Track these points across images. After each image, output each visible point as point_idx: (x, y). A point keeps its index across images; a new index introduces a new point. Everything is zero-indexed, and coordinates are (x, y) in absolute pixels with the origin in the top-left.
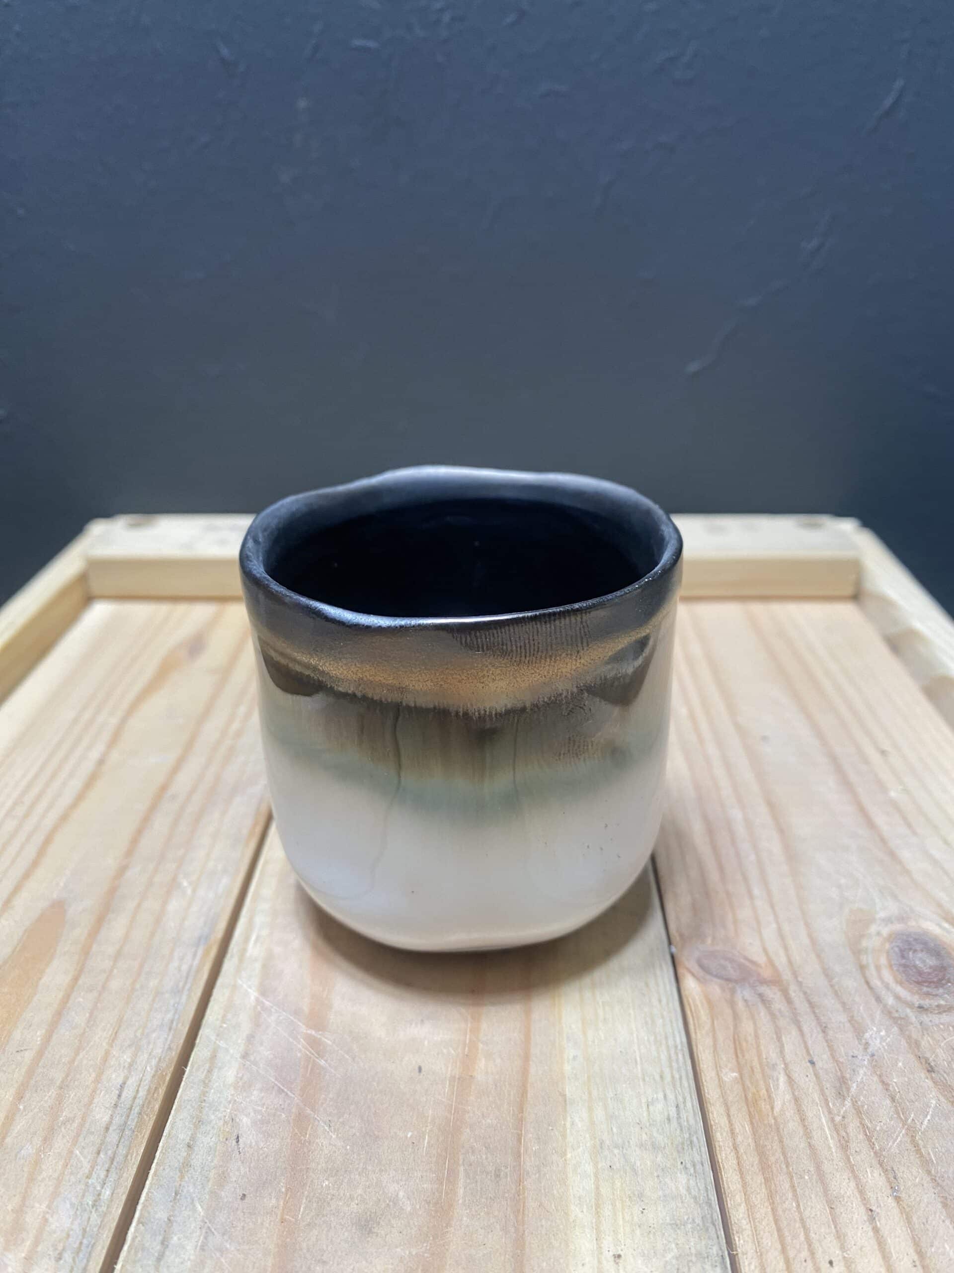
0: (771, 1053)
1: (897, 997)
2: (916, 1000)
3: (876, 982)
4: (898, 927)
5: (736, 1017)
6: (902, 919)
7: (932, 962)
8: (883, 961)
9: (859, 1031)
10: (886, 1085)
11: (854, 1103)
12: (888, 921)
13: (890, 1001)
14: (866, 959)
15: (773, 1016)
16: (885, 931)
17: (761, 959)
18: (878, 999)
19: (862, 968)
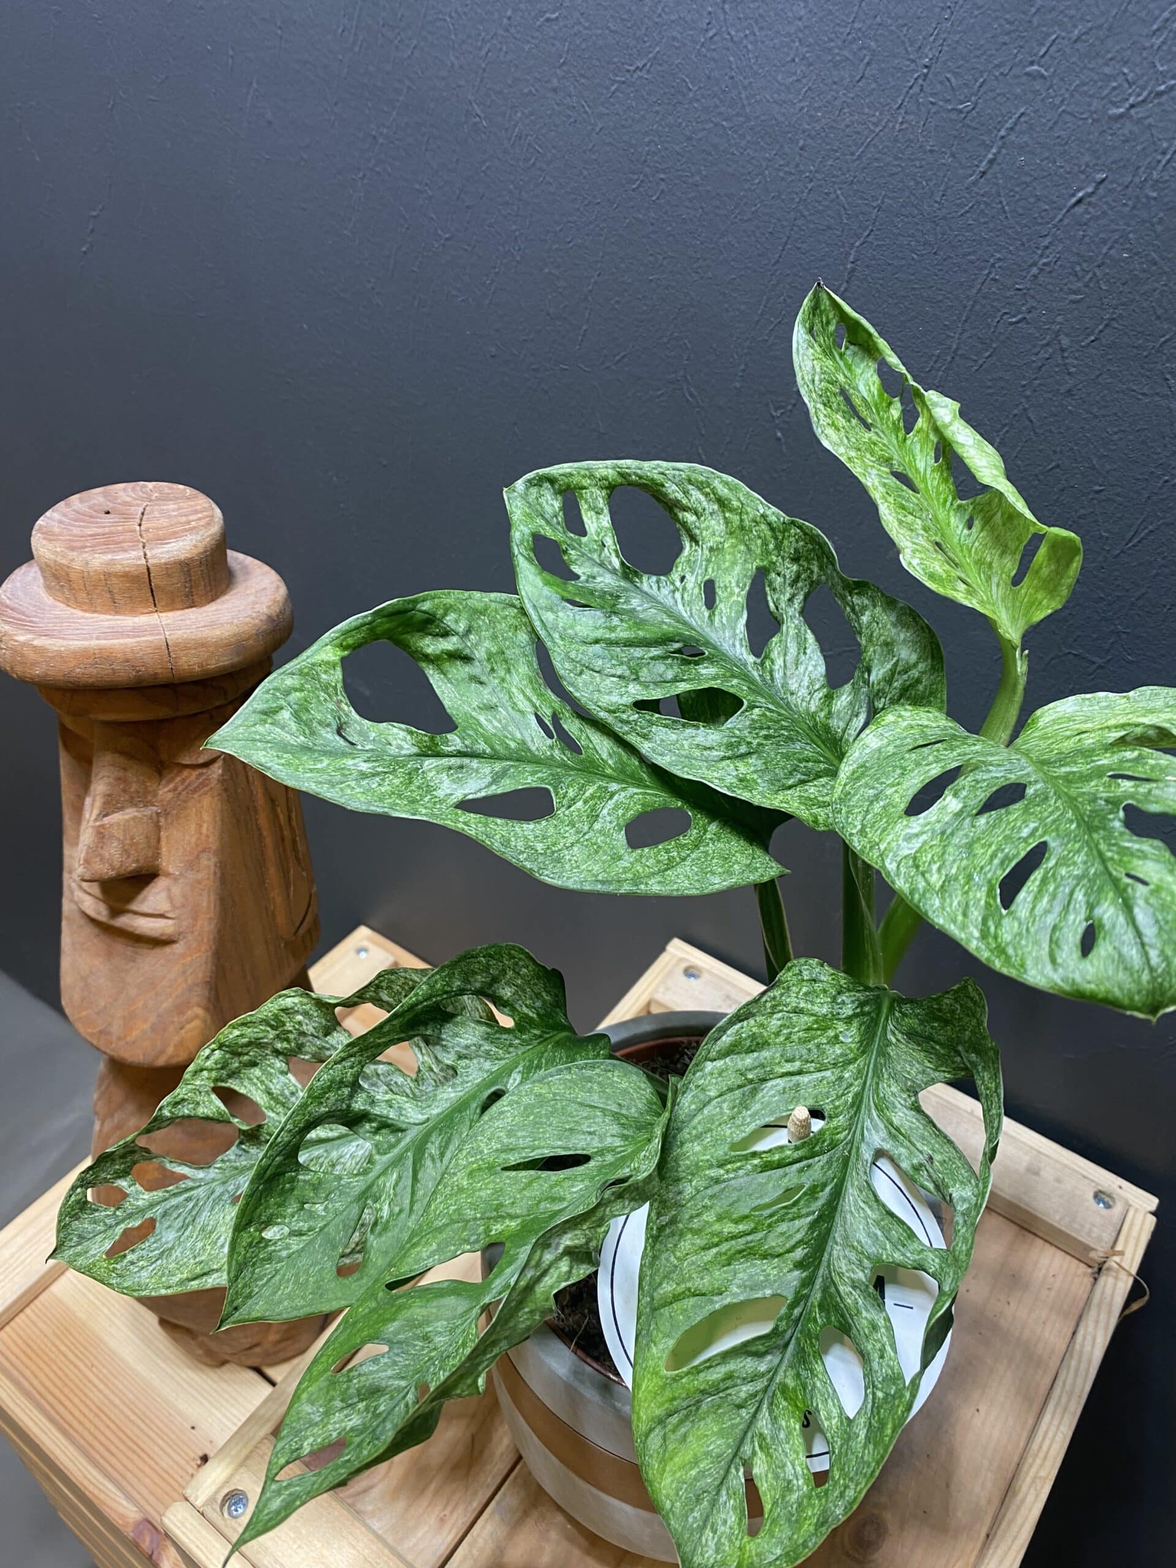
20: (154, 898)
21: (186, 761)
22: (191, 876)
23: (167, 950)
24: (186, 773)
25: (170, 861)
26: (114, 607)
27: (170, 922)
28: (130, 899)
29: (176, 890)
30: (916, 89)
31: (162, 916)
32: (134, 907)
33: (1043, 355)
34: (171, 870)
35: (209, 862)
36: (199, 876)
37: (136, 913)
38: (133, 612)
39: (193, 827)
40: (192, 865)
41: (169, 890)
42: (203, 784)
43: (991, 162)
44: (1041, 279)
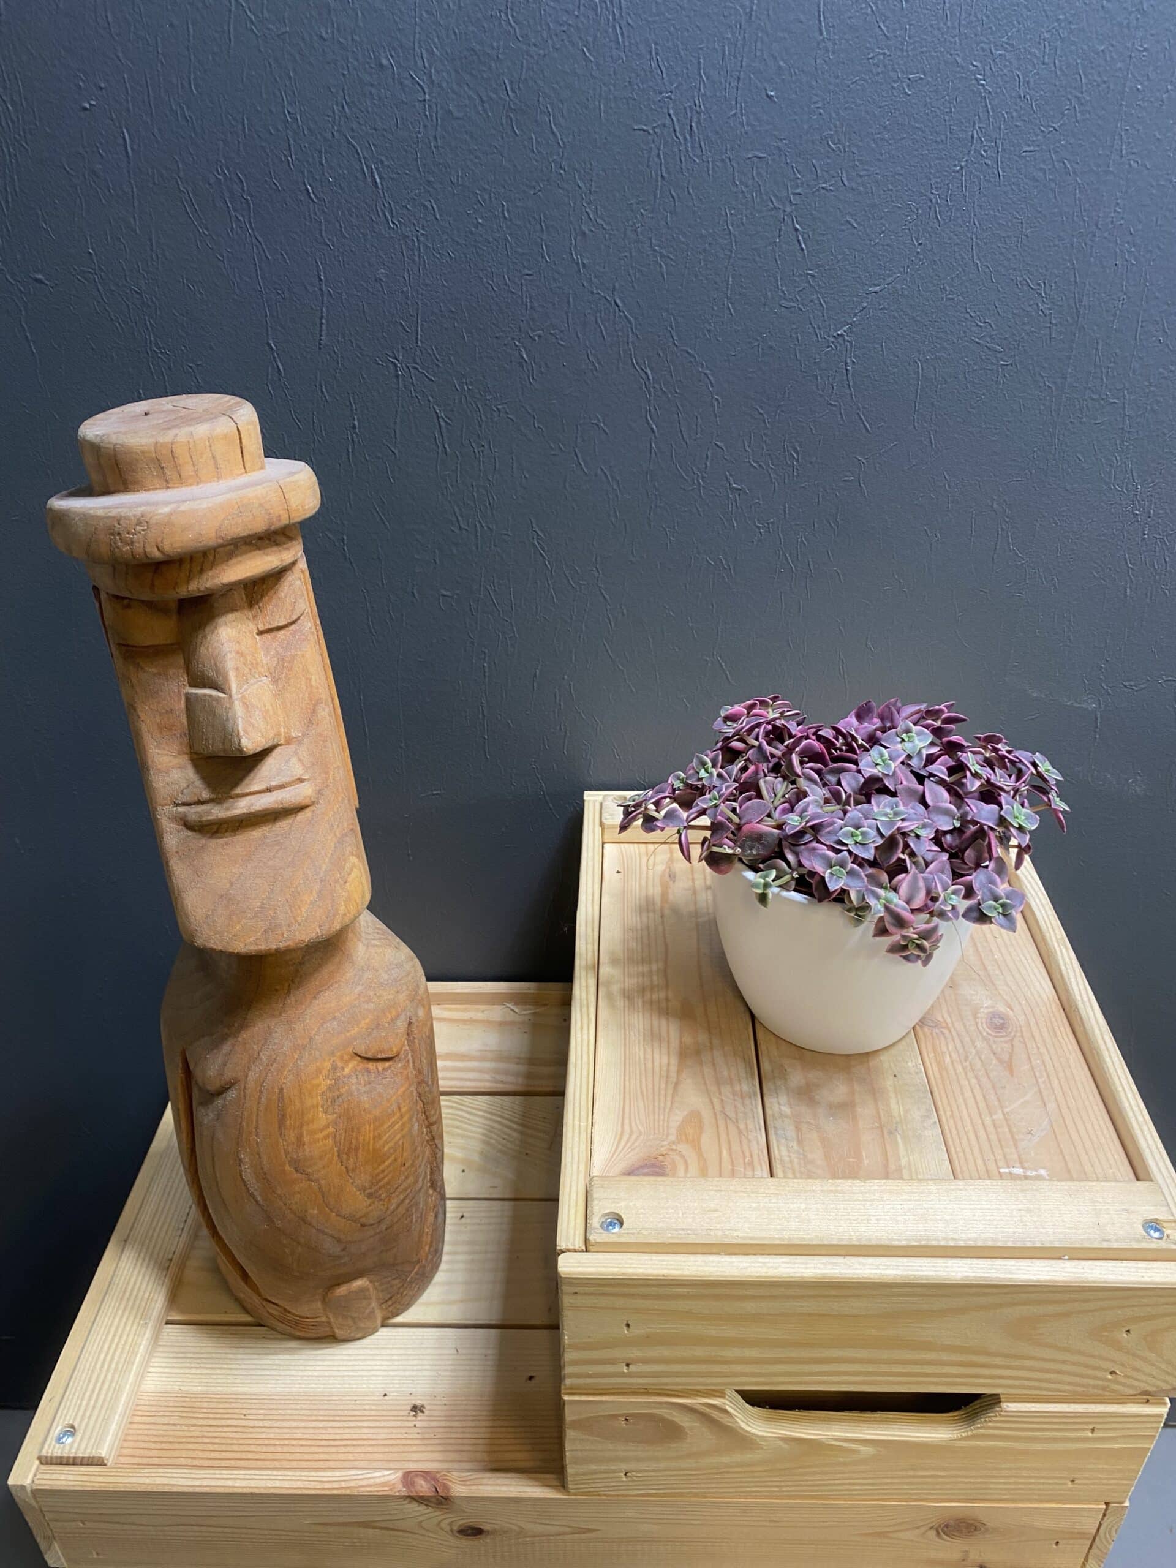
0: (944, 1049)
1: (988, 1033)
2: (993, 1034)
3: (980, 1028)
4: (990, 1010)
5: (933, 1038)
6: (993, 1007)
7: (1001, 1021)
8: (984, 1020)
9: (973, 1042)
10: (980, 1058)
11: (970, 1063)
12: (987, 1008)
13: (985, 1034)
14: (979, 1021)
15: (946, 1039)
16: (986, 1011)
17: (941, 1020)
18: (981, 1033)
19: (977, 1023)
27: (306, 786)
31: (297, 782)
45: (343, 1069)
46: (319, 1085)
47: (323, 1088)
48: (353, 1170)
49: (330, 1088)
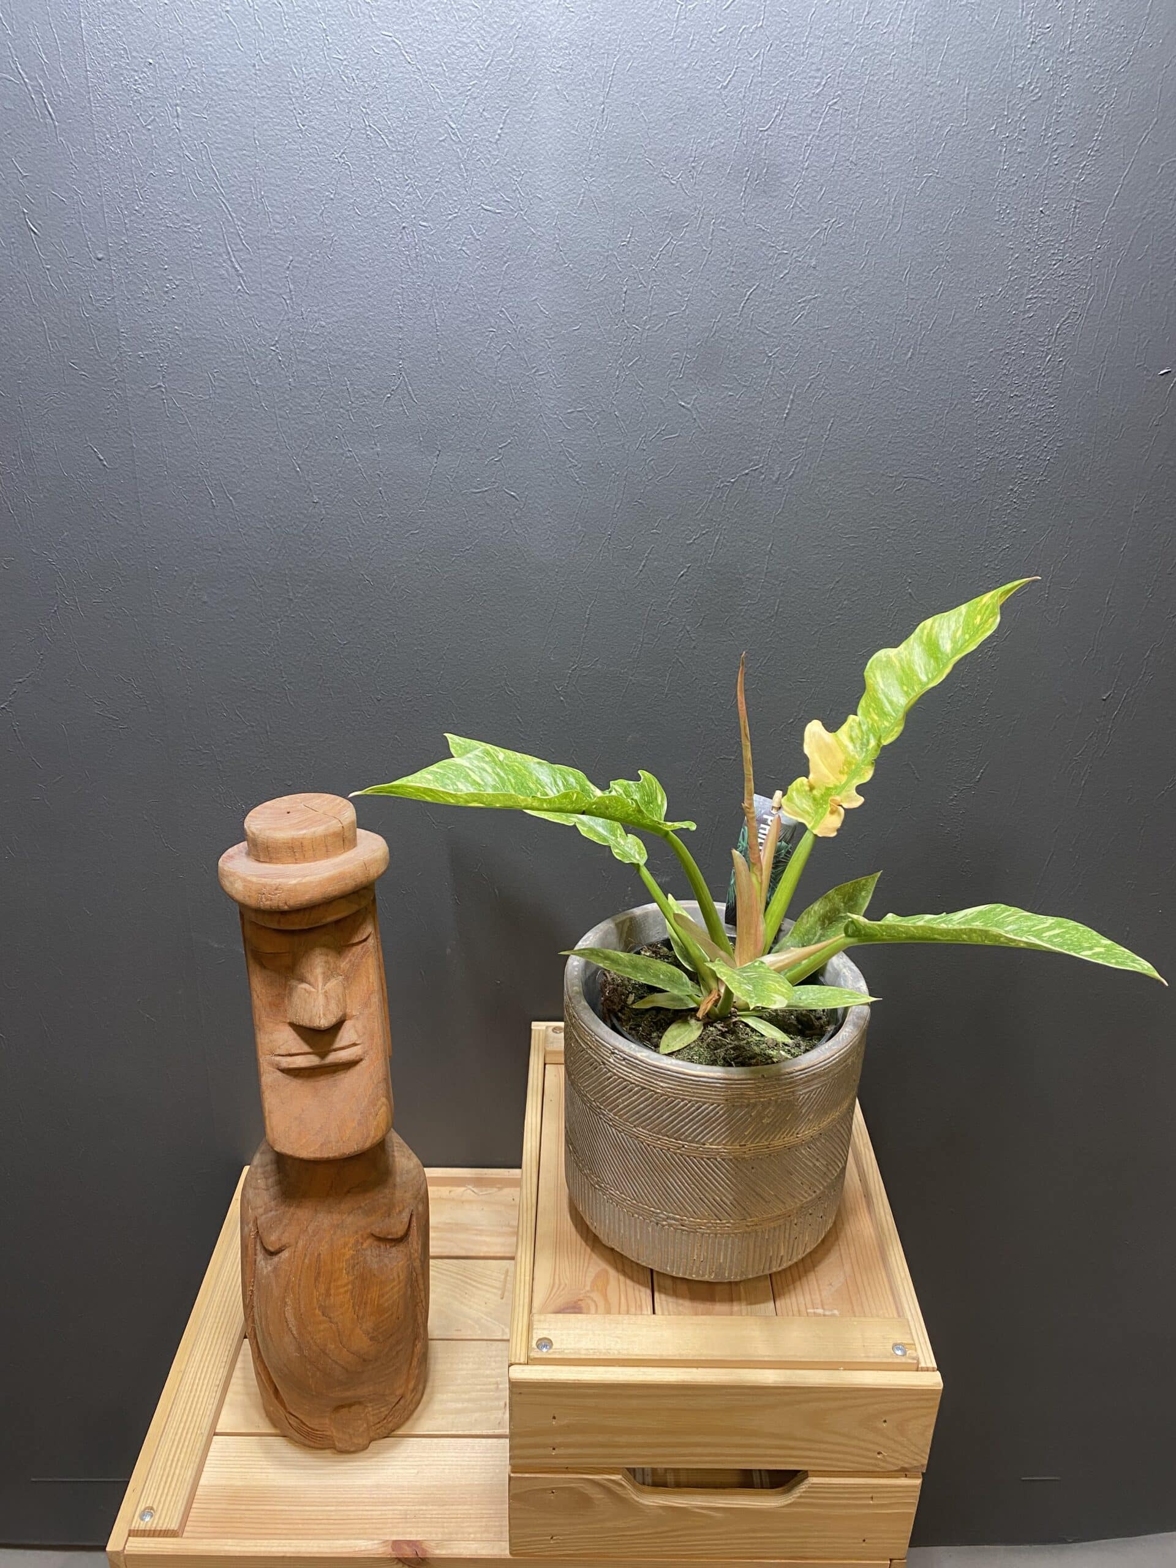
20: (346, 1035)
21: (356, 940)
22: (366, 1012)
23: (358, 1067)
24: (354, 949)
25: (353, 1009)
26: (327, 854)
27: (359, 1047)
28: (333, 1041)
29: (359, 1025)
30: (607, 544)
31: (355, 1045)
32: (337, 1045)
33: (680, 635)
34: (354, 1014)
35: (376, 999)
36: (371, 1010)
37: (335, 1050)
38: (336, 854)
39: (364, 980)
40: (366, 1005)
41: (354, 1026)
42: (365, 953)
43: (644, 566)
44: (673, 606)
45: (362, 1244)
46: (344, 1254)
47: (348, 1257)
48: (362, 1318)
49: (353, 1257)
